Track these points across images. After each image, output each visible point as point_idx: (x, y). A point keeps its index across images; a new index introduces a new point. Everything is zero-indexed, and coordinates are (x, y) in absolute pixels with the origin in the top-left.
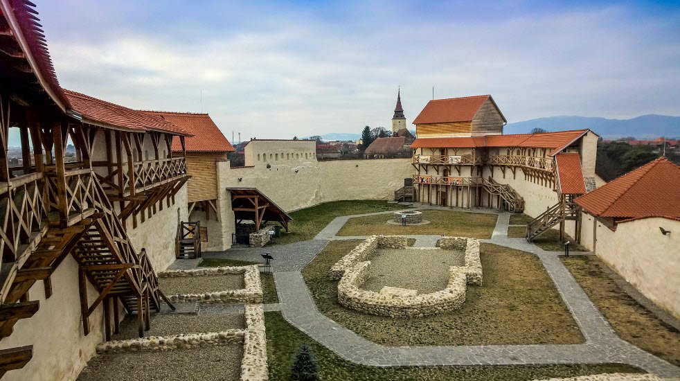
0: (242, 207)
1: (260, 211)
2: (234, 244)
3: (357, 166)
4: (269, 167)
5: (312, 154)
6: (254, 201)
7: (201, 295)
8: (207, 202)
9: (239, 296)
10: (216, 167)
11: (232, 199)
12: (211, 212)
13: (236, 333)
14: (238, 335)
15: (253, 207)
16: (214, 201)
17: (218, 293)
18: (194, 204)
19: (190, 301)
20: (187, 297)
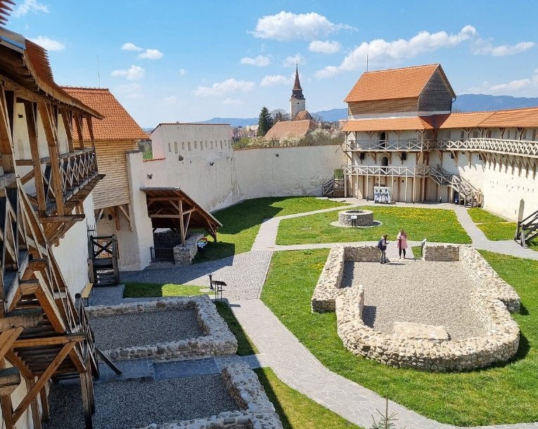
0: (161, 213)
1: (185, 217)
2: (153, 260)
3: (277, 156)
4: (181, 159)
5: (227, 141)
6: (178, 206)
7: (152, 348)
8: (116, 208)
9: (205, 346)
10: (126, 161)
11: (148, 203)
12: (122, 221)
13: (237, 419)
14: (239, 423)
15: (177, 213)
16: (126, 206)
17: (174, 345)
18: (102, 210)
19: (137, 356)
20: (132, 352)
